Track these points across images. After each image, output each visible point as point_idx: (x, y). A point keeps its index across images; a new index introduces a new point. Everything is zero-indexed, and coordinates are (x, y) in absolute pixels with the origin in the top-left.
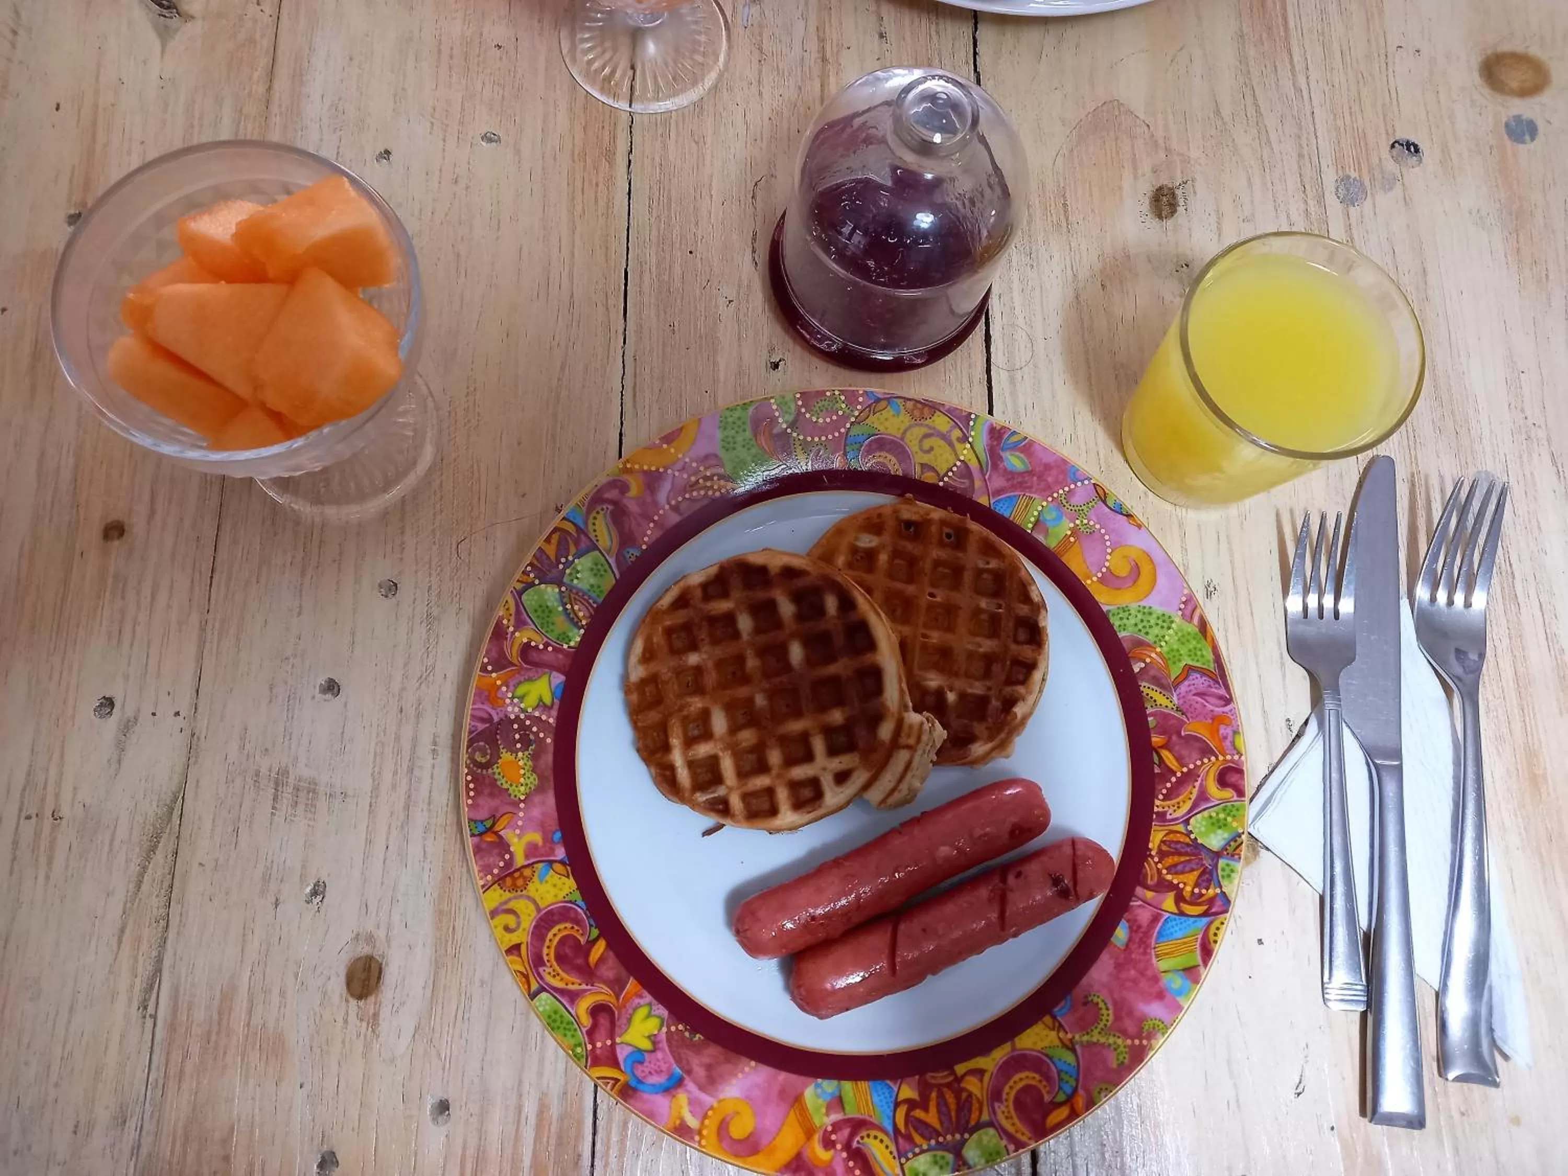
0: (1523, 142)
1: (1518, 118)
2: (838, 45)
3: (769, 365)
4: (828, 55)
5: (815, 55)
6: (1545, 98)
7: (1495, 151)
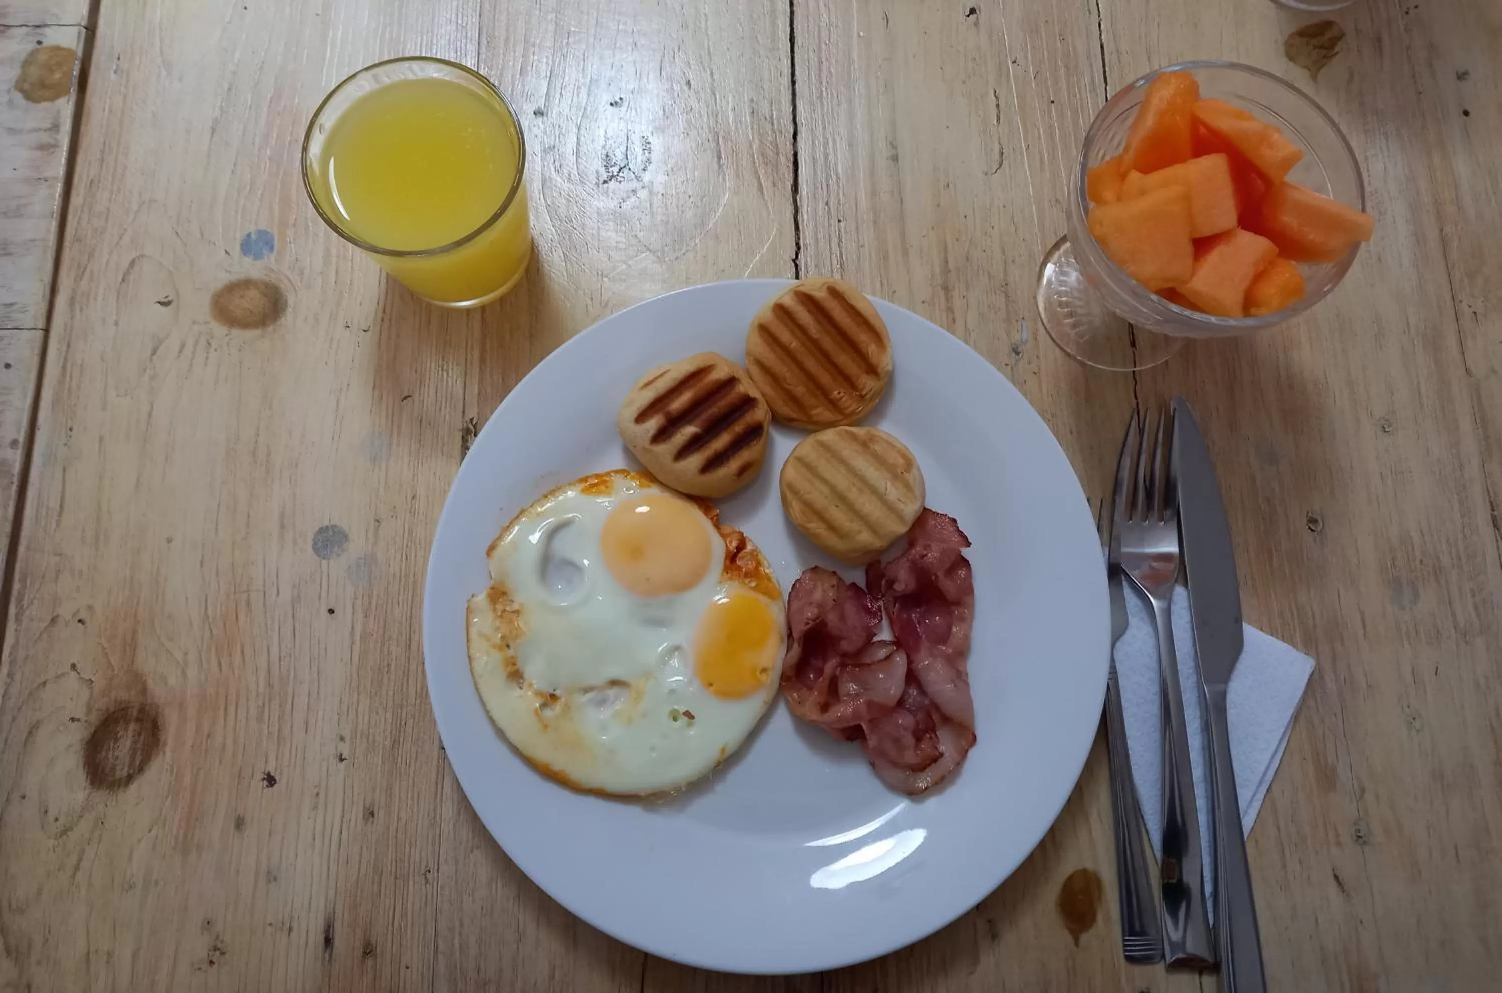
0: (259, 232)
1: (258, 256)
2: (934, 305)
3: (978, 12)
4: (942, 293)
5: (956, 293)
6: (223, 279)
7: (292, 221)
